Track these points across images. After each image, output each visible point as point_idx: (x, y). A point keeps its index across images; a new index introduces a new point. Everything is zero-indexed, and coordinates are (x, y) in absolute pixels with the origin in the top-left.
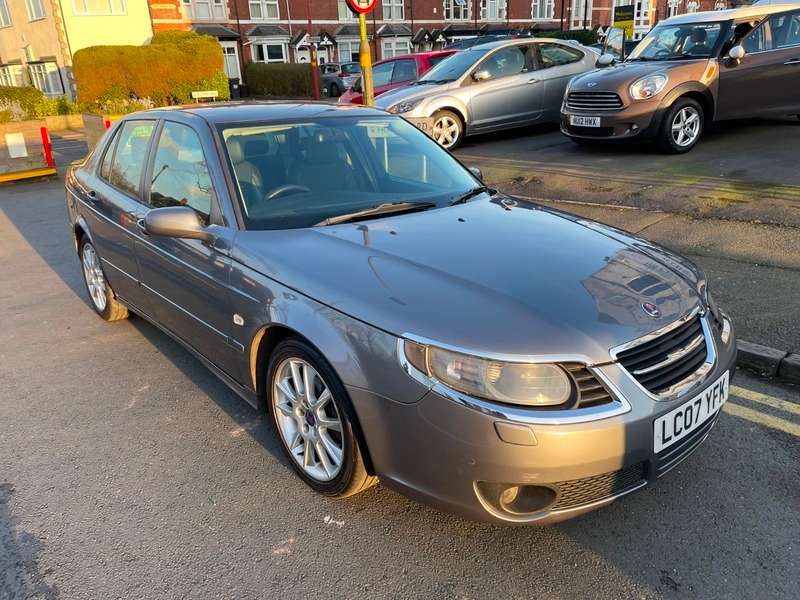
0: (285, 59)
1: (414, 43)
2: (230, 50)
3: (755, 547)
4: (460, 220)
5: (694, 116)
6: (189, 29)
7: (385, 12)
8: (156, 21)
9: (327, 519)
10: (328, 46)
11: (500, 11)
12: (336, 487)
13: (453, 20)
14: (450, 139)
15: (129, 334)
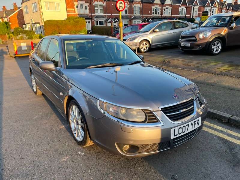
0: (104, 25)
1: (142, 21)
2: (89, 22)
3: (204, 171)
4: (128, 69)
5: (219, 44)
6: (78, 16)
7: (134, 12)
8: (68, 13)
9: (79, 152)
10: (117, 22)
11: (169, 13)
12: (83, 143)
13: (154, 15)
14: (146, 49)
15: (41, 99)
